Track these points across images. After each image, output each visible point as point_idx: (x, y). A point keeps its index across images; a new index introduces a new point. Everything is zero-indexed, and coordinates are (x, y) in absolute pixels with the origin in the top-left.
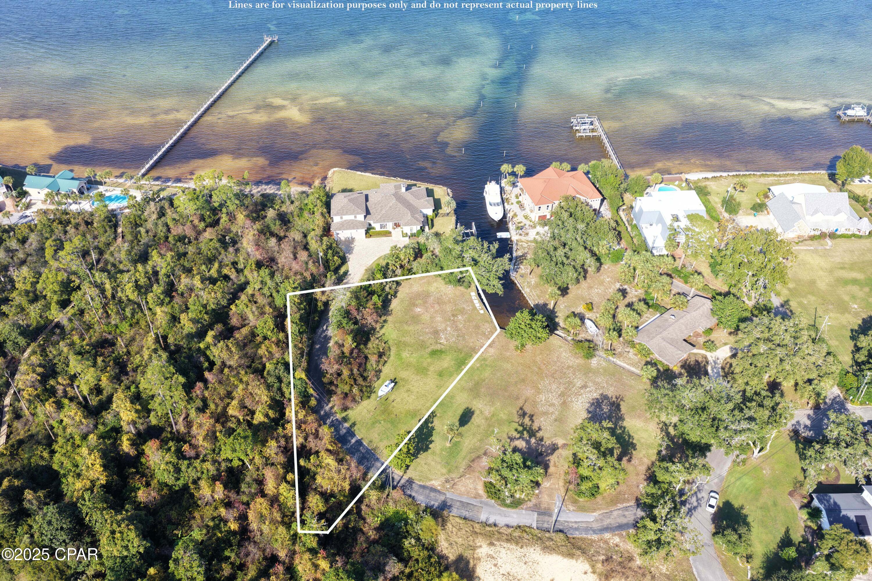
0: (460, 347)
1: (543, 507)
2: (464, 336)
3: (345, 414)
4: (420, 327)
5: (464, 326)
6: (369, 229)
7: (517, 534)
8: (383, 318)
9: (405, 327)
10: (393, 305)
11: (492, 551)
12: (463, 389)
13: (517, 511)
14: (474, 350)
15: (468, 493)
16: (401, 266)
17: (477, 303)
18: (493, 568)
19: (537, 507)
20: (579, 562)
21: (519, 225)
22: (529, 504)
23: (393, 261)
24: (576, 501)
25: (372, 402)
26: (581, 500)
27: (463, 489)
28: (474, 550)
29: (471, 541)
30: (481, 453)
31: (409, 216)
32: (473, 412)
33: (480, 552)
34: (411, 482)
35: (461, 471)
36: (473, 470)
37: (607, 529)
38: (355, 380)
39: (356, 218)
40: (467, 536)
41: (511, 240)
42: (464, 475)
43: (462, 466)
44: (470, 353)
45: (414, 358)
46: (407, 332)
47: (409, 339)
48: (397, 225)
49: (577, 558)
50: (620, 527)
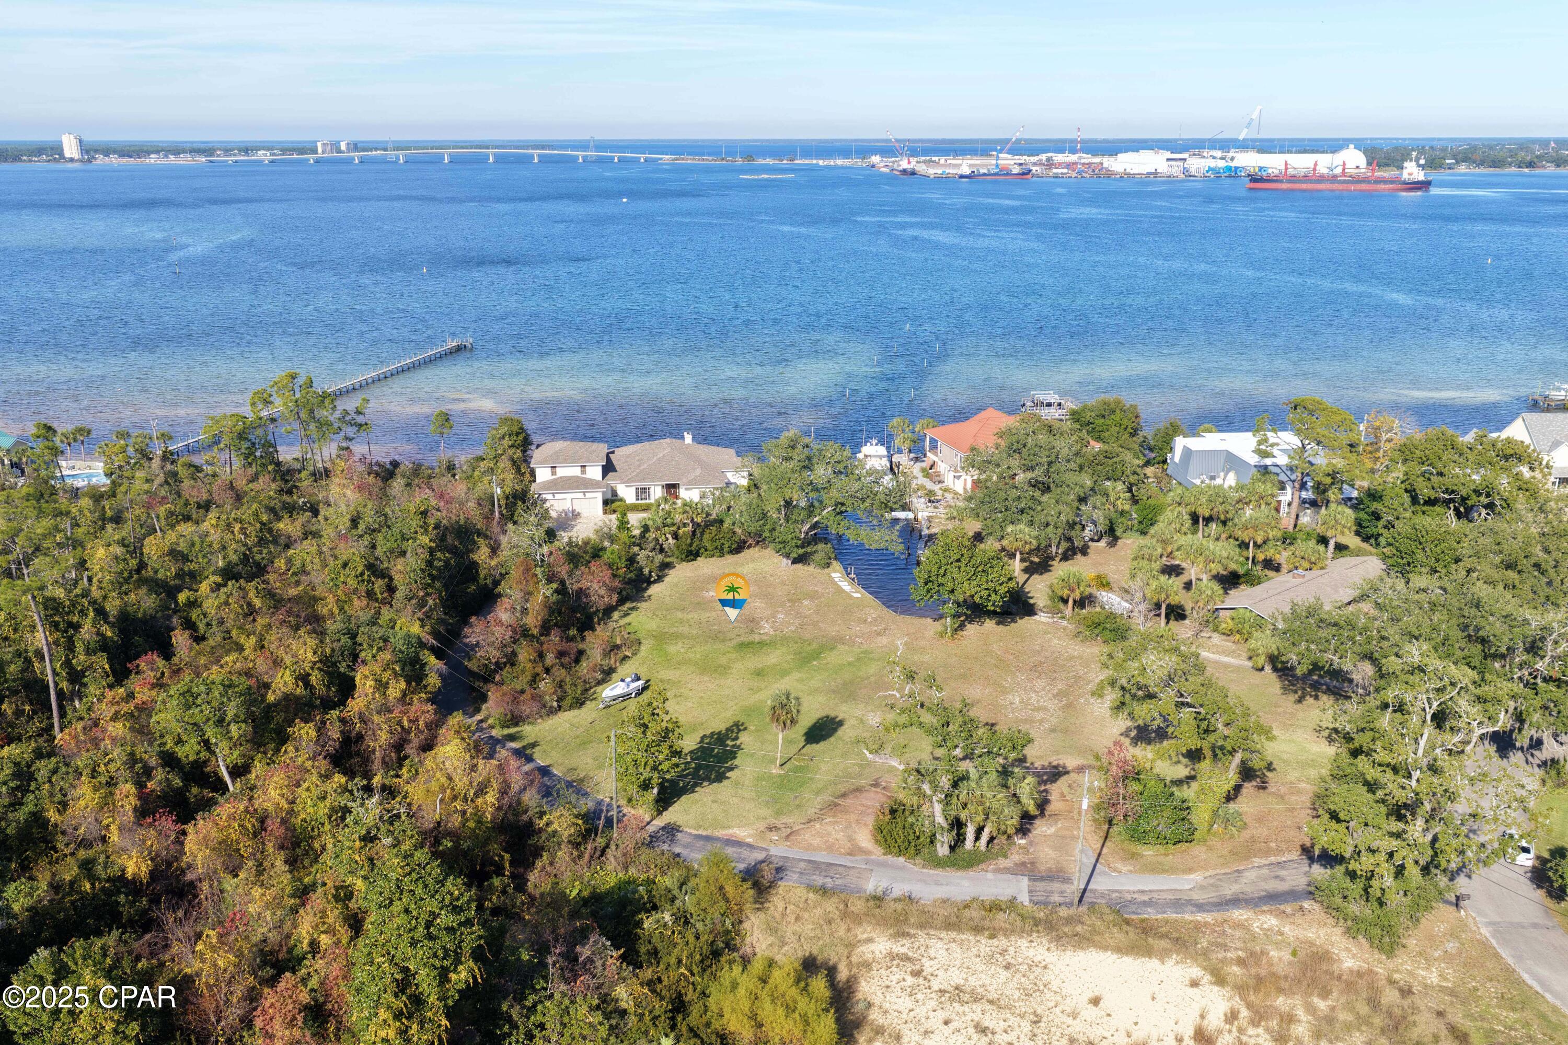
0: (807, 636)
1: (1042, 868)
2: (815, 624)
3: (512, 730)
4: (713, 614)
5: (817, 612)
6: (610, 502)
7: (975, 913)
8: (628, 605)
9: (680, 615)
10: (654, 590)
11: (902, 947)
12: (815, 691)
13: (971, 873)
14: (841, 640)
15: (830, 848)
16: (676, 536)
17: (846, 586)
18: (910, 980)
19: (1027, 869)
20: (1170, 963)
21: (932, 500)
22: (1002, 863)
23: (659, 522)
24: (1133, 856)
25: (588, 712)
26: (1148, 852)
27: (816, 841)
28: (851, 946)
29: (842, 932)
30: (864, 782)
31: (698, 471)
32: (841, 723)
33: (866, 951)
34: (671, 830)
35: (811, 811)
36: (845, 811)
37: (1236, 902)
38: (548, 671)
39: (583, 472)
40: (830, 922)
41: (916, 519)
42: (818, 819)
43: (814, 804)
44: (830, 645)
45: (697, 653)
46: (681, 621)
47: (685, 630)
48: (671, 488)
49: (1163, 956)
50: (1273, 899)
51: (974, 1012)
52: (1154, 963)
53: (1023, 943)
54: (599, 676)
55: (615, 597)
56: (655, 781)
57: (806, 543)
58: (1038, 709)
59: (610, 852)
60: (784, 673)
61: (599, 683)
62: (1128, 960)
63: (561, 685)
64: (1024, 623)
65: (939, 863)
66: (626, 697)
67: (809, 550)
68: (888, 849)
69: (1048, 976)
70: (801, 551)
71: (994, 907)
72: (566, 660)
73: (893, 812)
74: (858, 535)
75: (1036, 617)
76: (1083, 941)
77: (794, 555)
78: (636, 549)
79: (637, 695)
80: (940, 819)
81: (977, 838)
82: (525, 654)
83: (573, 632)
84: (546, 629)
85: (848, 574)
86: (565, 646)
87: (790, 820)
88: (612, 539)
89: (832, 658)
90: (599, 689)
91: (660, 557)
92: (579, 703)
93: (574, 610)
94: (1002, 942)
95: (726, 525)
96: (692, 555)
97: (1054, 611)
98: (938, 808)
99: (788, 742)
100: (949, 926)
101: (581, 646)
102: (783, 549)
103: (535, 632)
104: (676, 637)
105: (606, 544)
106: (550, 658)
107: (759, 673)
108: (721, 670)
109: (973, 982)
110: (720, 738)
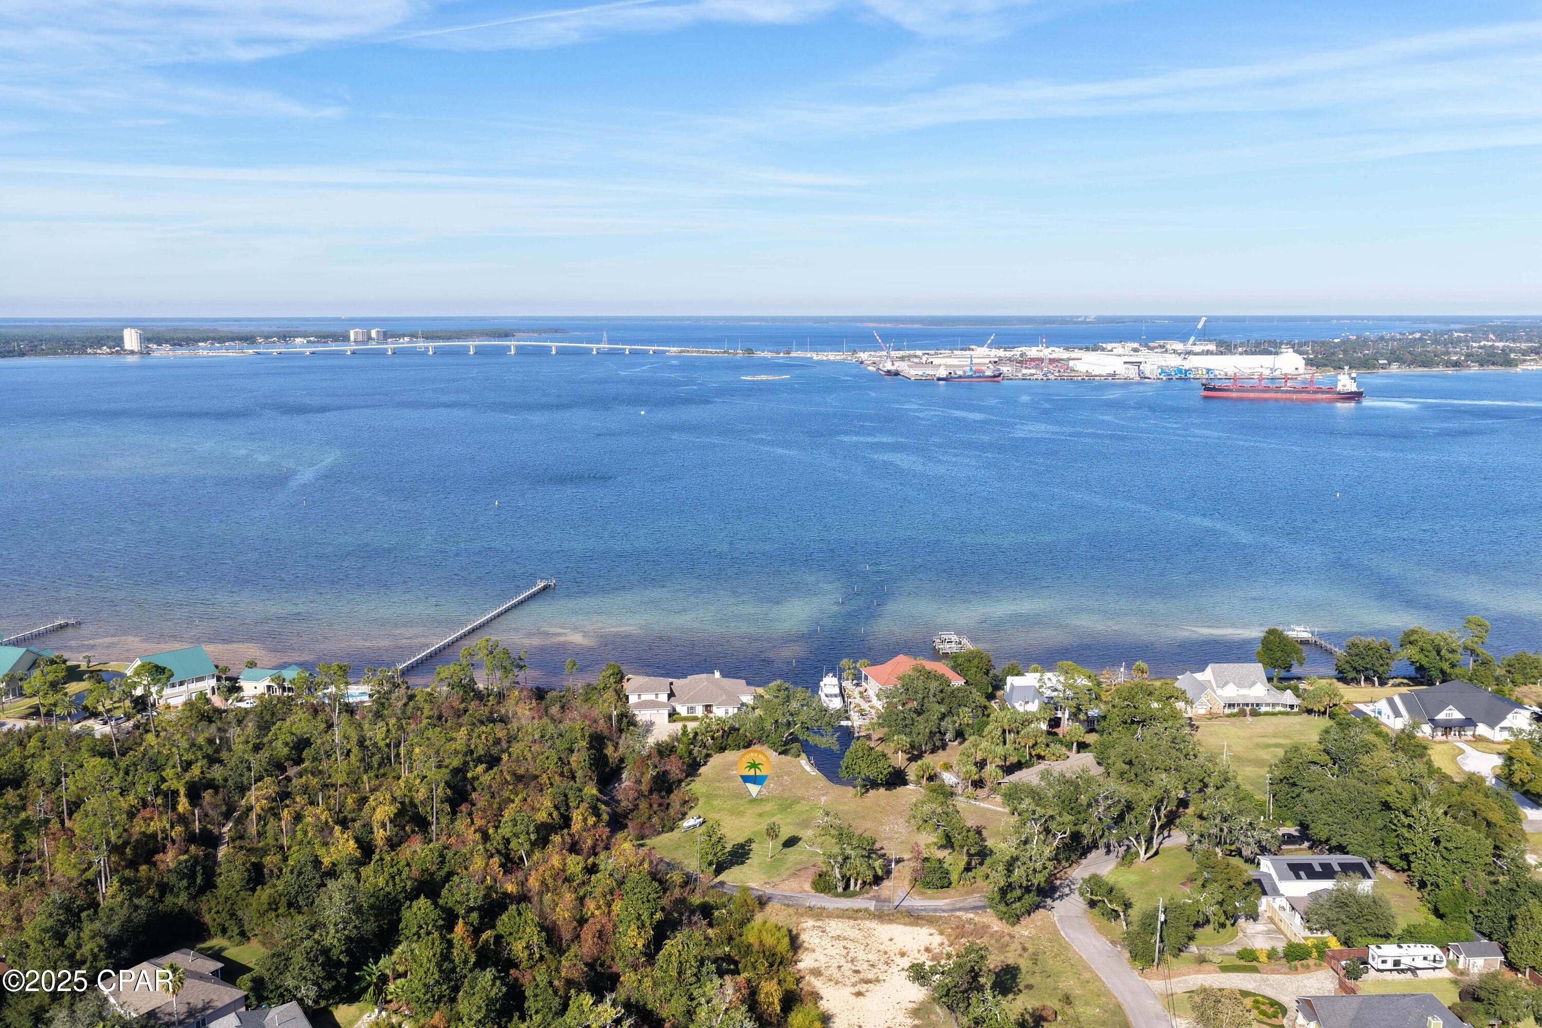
0: (785, 796)
1: (882, 898)
2: (790, 789)
3: (641, 842)
4: (736, 784)
5: (791, 783)
6: (673, 716)
7: (850, 913)
8: (690, 779)
9: (718, 784)
10: (702, 770)
11: (819, 923)
12: (787, 824)
13: (851, 899)
14: (803, 799)
15: (792, 890)
16: (713, 738)
17: (808, 768)
18: (820, 934)
19: (877, 899)
20: (924, 928)
21: (862, 713)
22: (866, 896)
23: (704, 730)
24: (923, 893)
25: (676, 834)
26: (929, 892)
27: (786, 888)
28: (798, 924)
29: (795, 919)
30: (809, 865)
31: (724, 697)
32: (800, 839)
33: (804, 925)
34: (722, 883)
35: (784, 877)
36: (799, 876)
37: (960, 909)
38: (655, 813)
39: (657, 697)
40: (790, 916)
41: (852, 726)
42: (787, 879)
43: (785, 874)
44: (797, 800)
45: (728, 805)
46: (719, 788)
47: (722, 792)
48: (708, 708)
49: (922, 926)
50: (975, 908)
51: (845, 943)
52: (918, 928)
53: (867, 922)
54: (680, 816)
55: (684, 775)
56: (715, 861)
57: (786, 743)
58: (897, 833)
59: (697, 891)
60: (773, 815)
61: (680, 820)
62: (908, 928)
63: (663, 820)
64: (900, 790)
65: (838, 895)
66: (694, 826)
67: (788, 747)
68: (817, 890)
69: (875, 932)
70: (783, 748)
71: (857, 911)
72: (663, 808)
73: (820, 876)
74: (814, 740)
75: (908, 787)
76: (891, 921)
77: (780, 750)
78: (692, 747)
79: (700, 825)
80: (838, 876)
81: (856, 885)
82: (643, 805)
83: (664, 793)
84: (651, 792)
85: (810, 761)
86: (661, 801)
87: (774, 880)
88: (678, 740)
89: (797, 808)
90: (680, 823)
91: (705, 751)
92: (672, 830)
93: (664, 782)
94: (860, 922)
95: (741, 731)
96: (722, 749)
97: (918, 783)
98: (837, 871)
99: (774, 848)
100: (838, 917)
101: (667, 801)
102: (773, 746)
103: (646, 793)
104: (717, 796)
105: (676, 744)
106: (655, 806)
107: (760, 815)
108: (741, 814)
109: (845, 934)
110: (742, 846)
